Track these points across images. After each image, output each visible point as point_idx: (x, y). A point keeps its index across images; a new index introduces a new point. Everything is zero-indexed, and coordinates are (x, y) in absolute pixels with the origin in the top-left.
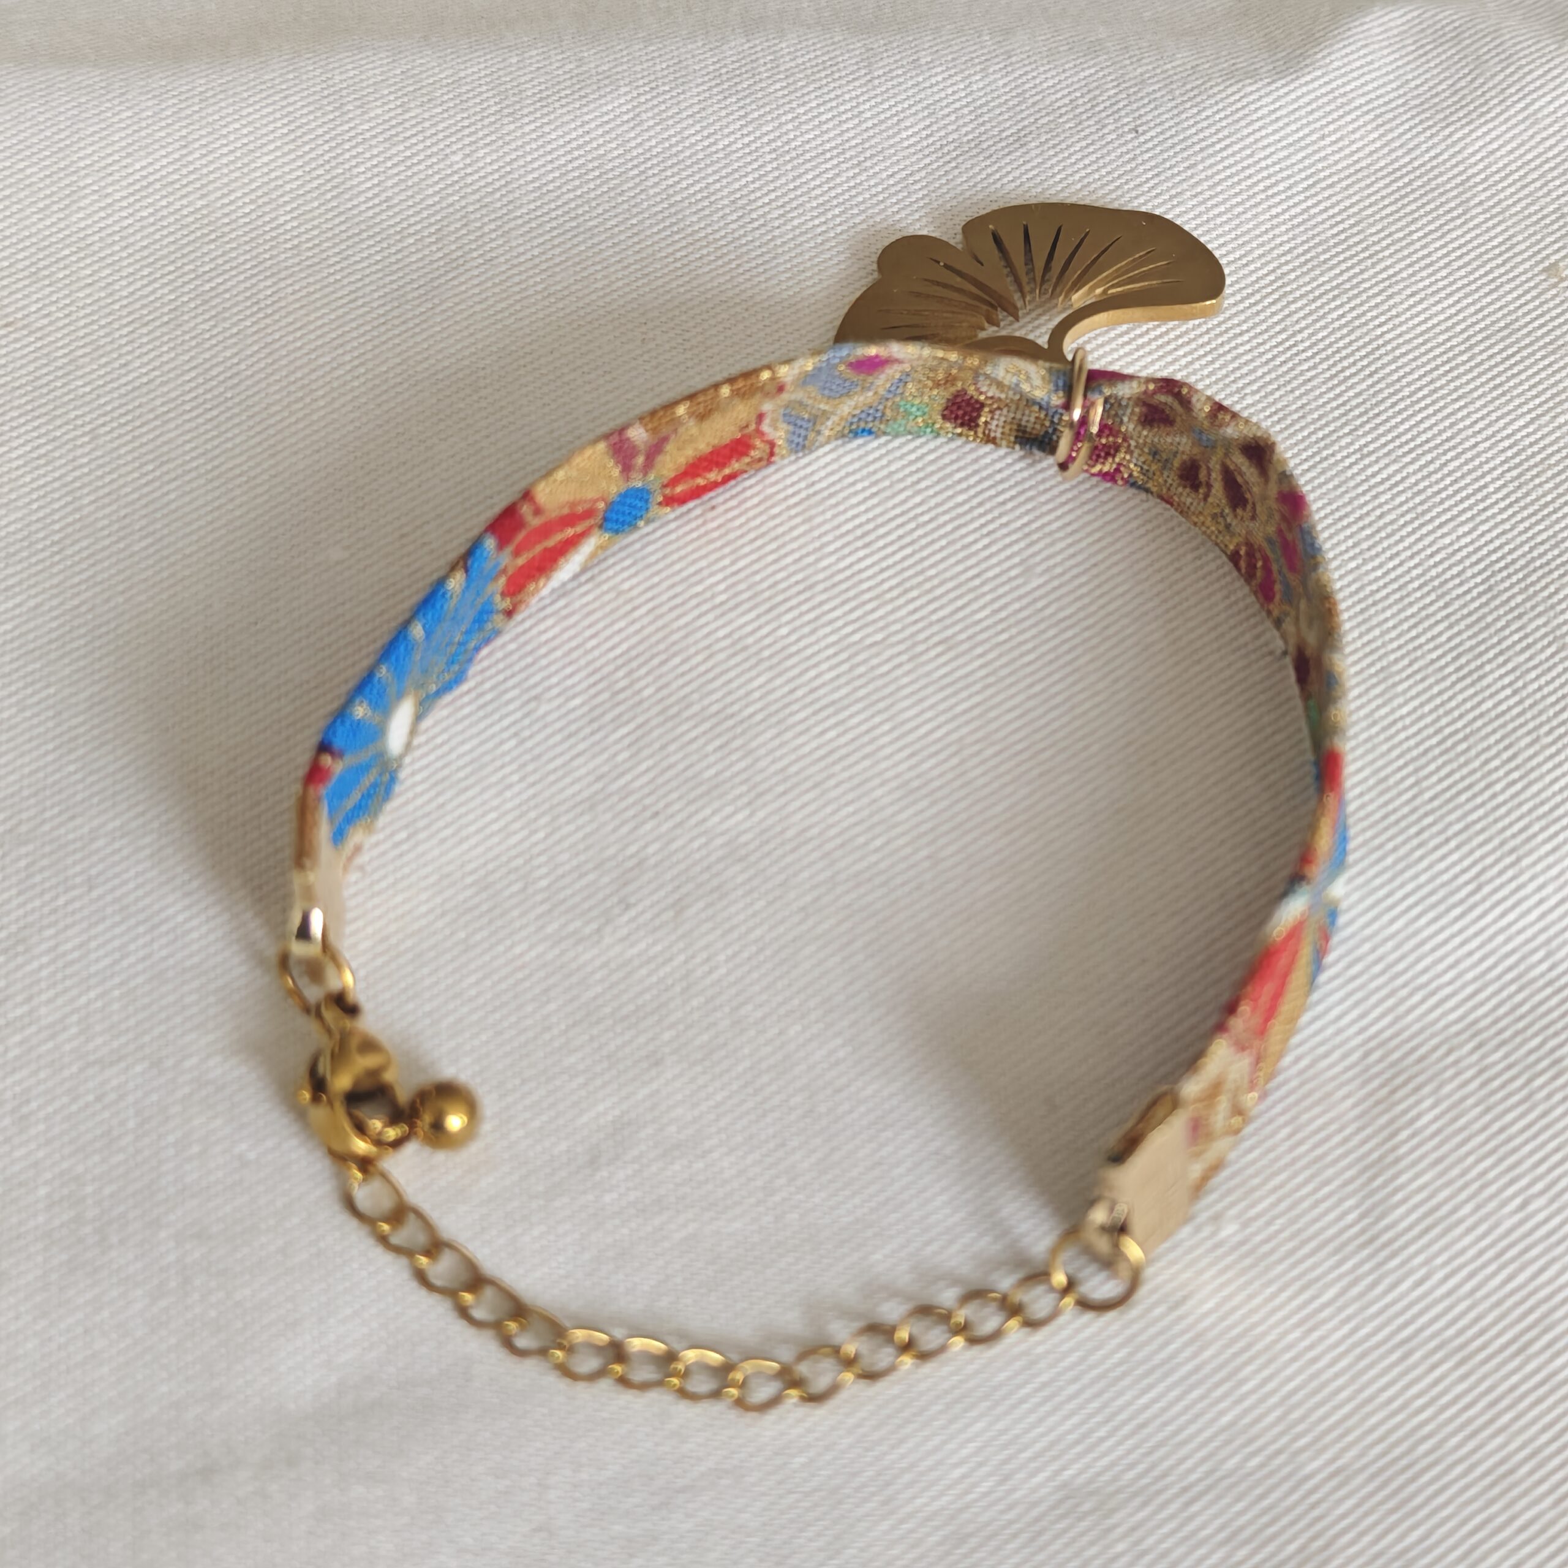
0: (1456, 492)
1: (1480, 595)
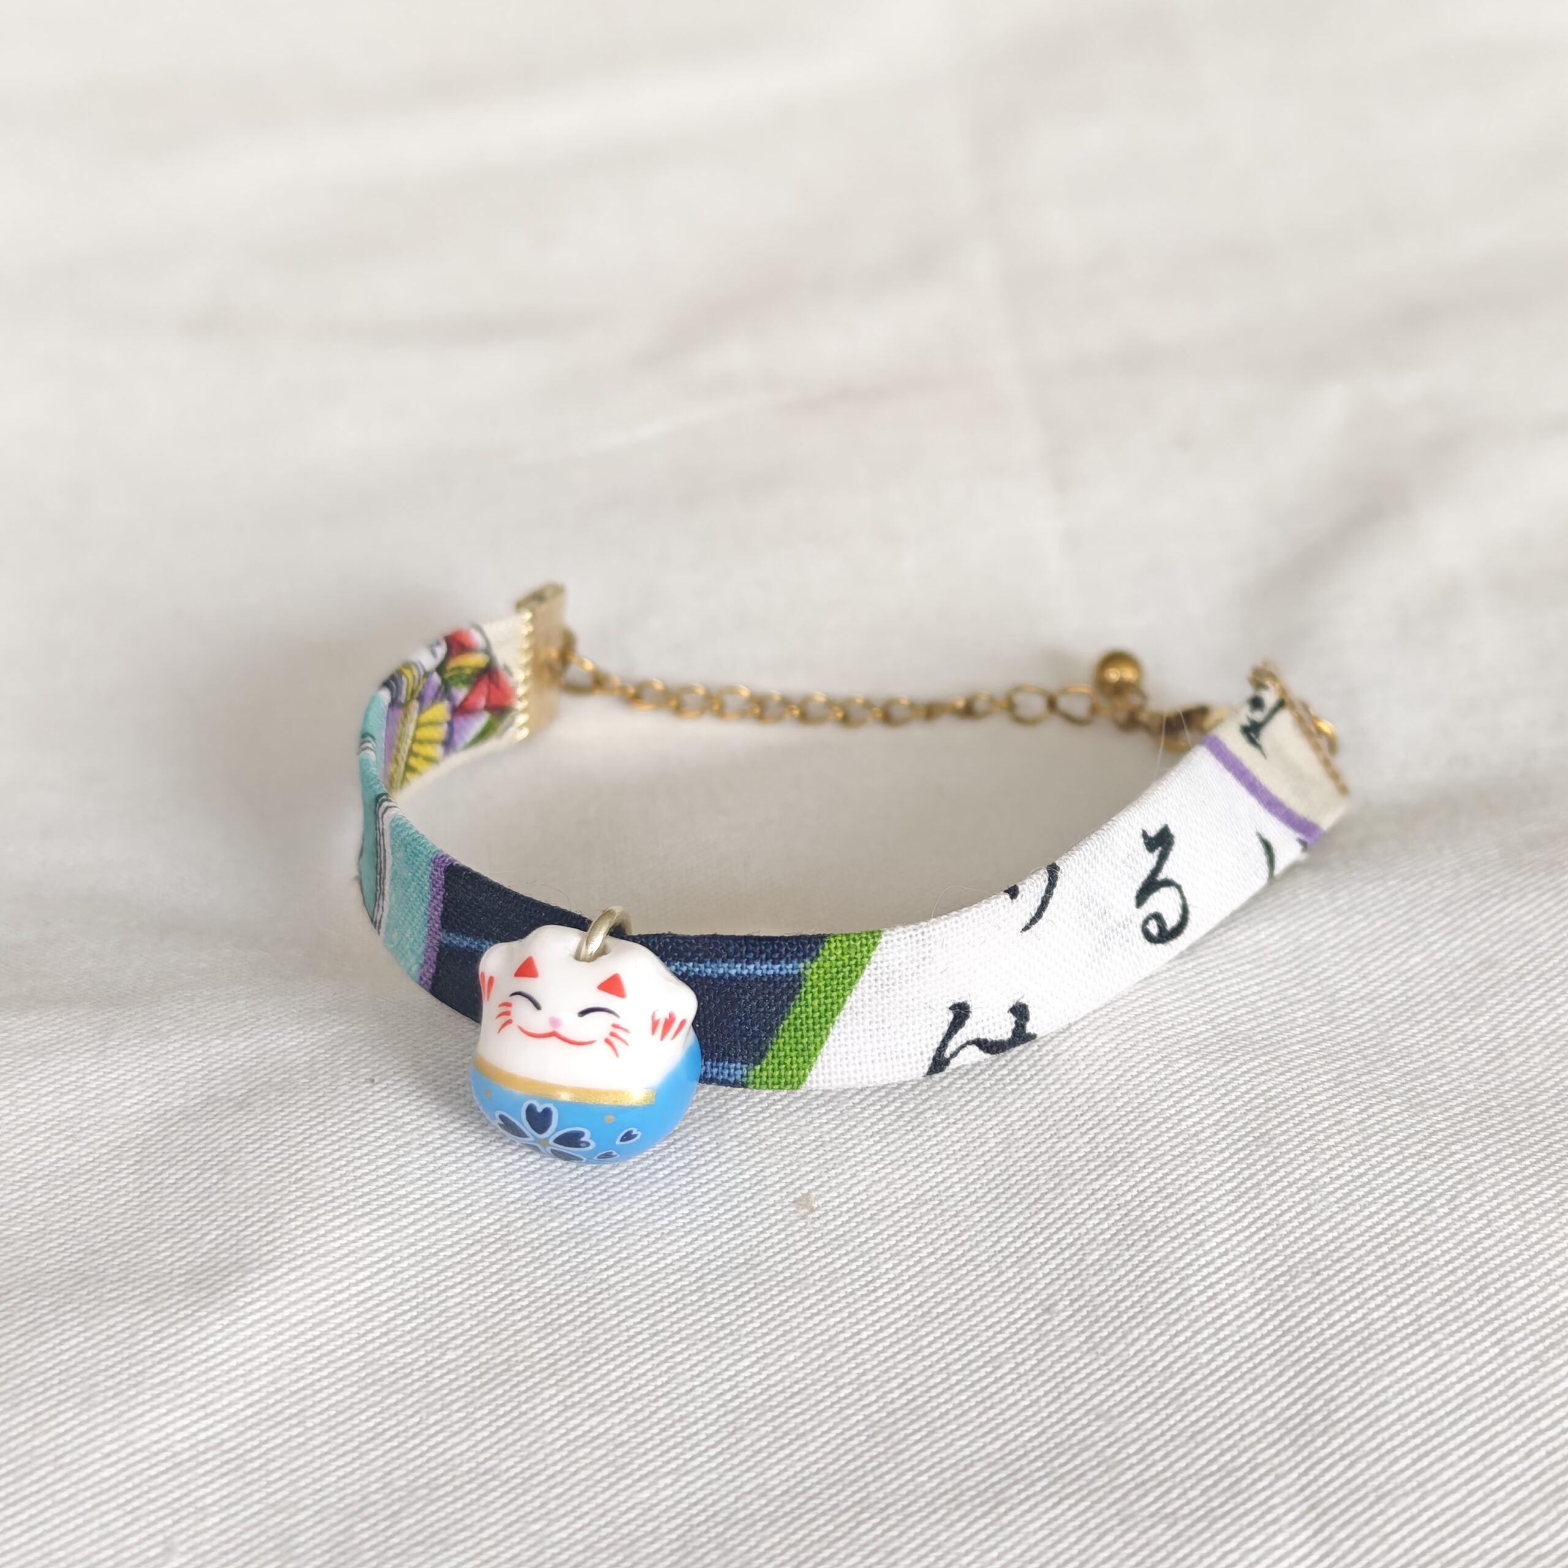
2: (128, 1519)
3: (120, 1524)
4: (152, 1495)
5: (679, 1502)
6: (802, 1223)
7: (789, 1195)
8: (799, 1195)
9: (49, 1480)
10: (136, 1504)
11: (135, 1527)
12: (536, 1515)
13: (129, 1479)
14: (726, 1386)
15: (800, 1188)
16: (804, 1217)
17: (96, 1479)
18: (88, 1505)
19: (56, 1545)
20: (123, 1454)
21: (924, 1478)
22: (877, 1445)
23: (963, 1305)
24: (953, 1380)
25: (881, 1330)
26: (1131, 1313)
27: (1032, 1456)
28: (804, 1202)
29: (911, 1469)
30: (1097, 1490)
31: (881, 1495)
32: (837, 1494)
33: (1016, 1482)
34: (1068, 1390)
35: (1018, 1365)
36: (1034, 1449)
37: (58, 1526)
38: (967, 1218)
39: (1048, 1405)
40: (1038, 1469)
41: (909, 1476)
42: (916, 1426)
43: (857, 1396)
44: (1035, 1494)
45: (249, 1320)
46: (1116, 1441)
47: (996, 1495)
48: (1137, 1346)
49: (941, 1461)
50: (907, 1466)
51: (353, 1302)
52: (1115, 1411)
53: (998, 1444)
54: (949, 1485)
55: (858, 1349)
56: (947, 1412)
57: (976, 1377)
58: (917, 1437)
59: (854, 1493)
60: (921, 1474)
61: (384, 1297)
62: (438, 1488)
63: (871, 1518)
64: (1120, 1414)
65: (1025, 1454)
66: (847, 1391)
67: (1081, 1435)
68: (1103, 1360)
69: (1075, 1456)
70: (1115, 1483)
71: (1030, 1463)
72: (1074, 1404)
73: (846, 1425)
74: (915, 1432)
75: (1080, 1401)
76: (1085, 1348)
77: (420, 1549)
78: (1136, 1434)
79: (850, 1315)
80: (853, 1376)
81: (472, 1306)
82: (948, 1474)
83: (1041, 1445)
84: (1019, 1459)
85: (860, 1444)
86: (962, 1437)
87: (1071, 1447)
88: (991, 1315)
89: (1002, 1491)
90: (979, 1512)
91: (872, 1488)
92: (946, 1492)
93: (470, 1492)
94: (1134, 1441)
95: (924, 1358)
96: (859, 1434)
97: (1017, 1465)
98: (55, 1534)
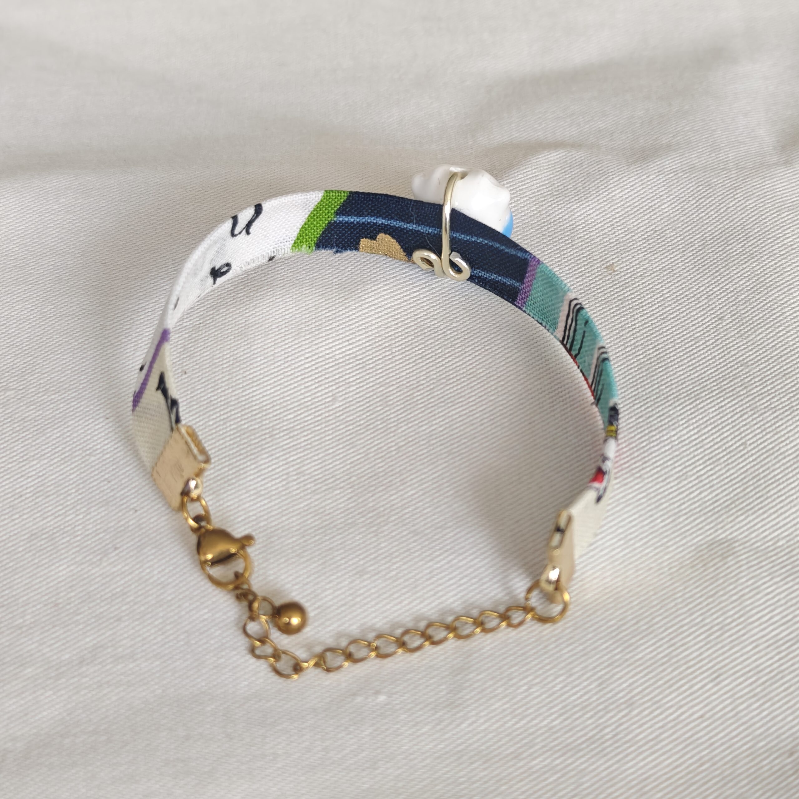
2: (317, 385)
3: (313, 387)
4: (327, 376)
6: (610, 277)
7: (604, 264)
8: (608, 264)
9: (282, 367)
10: (320, 379)
11: (320, 389)
12: (493, 393)
13: (316, 368)
15: (609, 261)
16: (610, 274)
17: (302, 368)
18: (299, 378)
19: (286, 394)
20: (314, 358)
21: (663, 387)
22: (642, 372)
23: (682, 315)
24: (677, 346)
25: (645, 324)
26: (758, 322)
27: (712, 380)
28: (610, 267)
29: (658, 383)
30: (740, 396)
31: (644, 393)
33: (705, 391)
34: (729, 353)
35: (706, 342)
36: (713, 377)
37: (286, 387)
38: (684, 278)
39: (719, 359)
40: (714, 386)
41: (656, 386)
42: (660, 365)
43: (634, 351)
44: (713, 396)
45: (367, 305)
46: (750, 375)
47: (695, 396)
48: (761, 336)
49: (671, 380)
50: (656, 382)
51: (412, 301)
52: (750, 363)
53: (696, 375)
54: (674, 391)
55: (634, 331)
56: (674, 360)
57: (687, 346)
58: (661, 370)
59: (632, 392)
60: (662, 385)
61: (425, 299)
62: (450, 379)
63: (640, 402)
64: (752, 364)
65: (709, 379)
66: (629, 349)
67: (734, 372)
68: (745, 341)
69: (731, 381)
70: (749, 394)
71: (711, 383)
72: (731, 359)
73: (629, 363)
74: (659, 368)
75: (734, 358)
76: (737, 336)
77: (443, 404)
78: (759, 373)
79: (631, 317)
80: (632, 342)
81: (463, 305)
82: (674, 386)
83: (716, 376)
84: (706, 381)
85: (635, 371)
86: (680, 371)
87: (729, 377)
88: (695, 320)
89: (698, 394)
90: (687, 403)
91: (640, 390)
92: (673, 394)
93: (464, 382)
94: (758, 376)
95: (664, 337)
96: (635, 367)
97: (705, 384)
98: (286, 389)
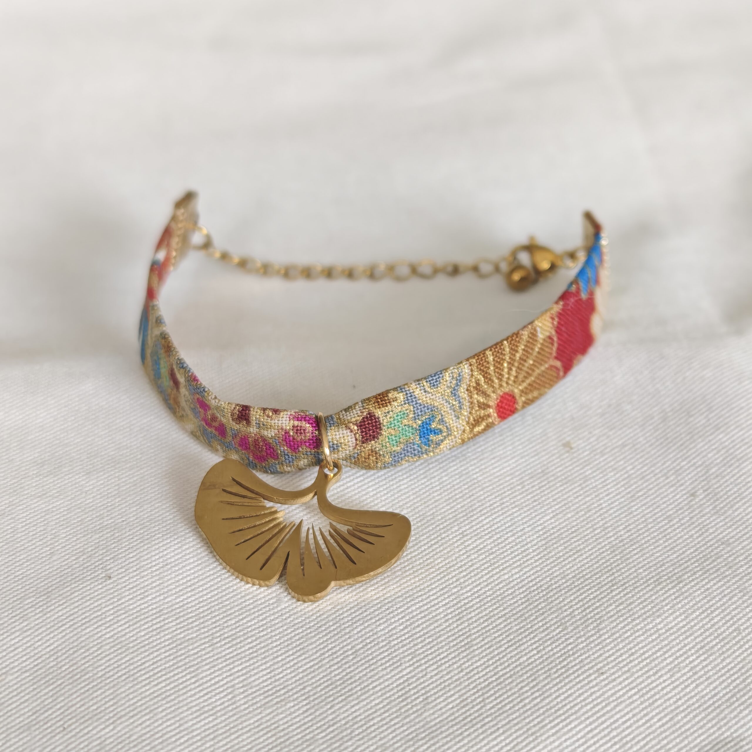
0: (512, 553)
1: (522, 604)
5: (523, 580)
14: (540, 528)
32: (599, 578)
